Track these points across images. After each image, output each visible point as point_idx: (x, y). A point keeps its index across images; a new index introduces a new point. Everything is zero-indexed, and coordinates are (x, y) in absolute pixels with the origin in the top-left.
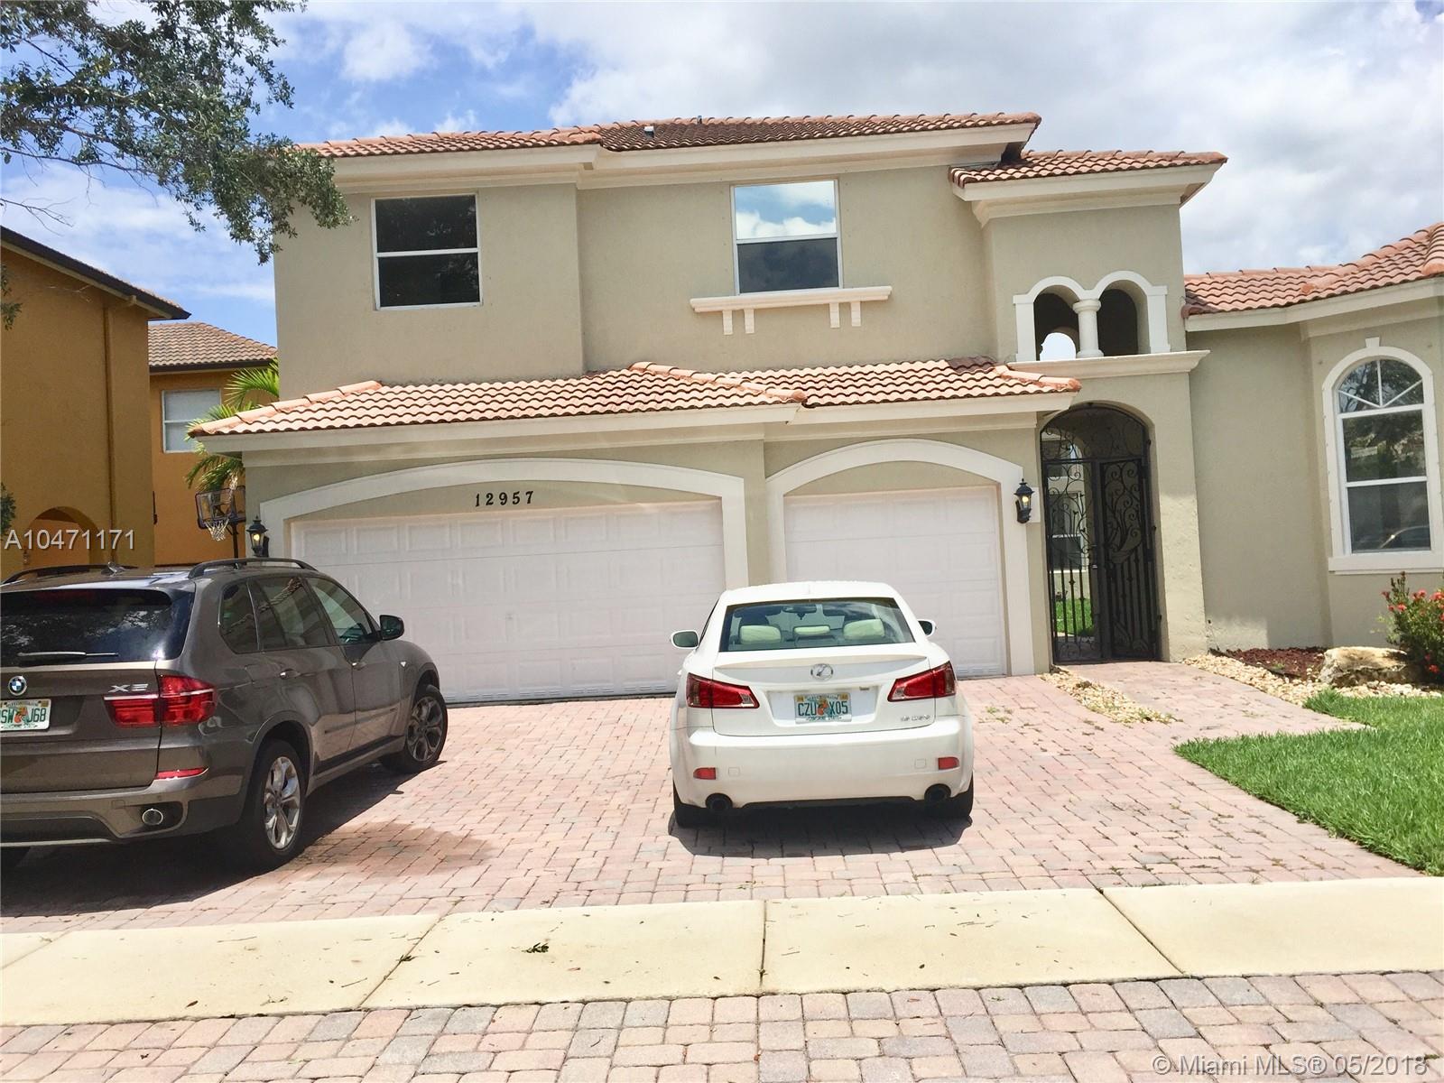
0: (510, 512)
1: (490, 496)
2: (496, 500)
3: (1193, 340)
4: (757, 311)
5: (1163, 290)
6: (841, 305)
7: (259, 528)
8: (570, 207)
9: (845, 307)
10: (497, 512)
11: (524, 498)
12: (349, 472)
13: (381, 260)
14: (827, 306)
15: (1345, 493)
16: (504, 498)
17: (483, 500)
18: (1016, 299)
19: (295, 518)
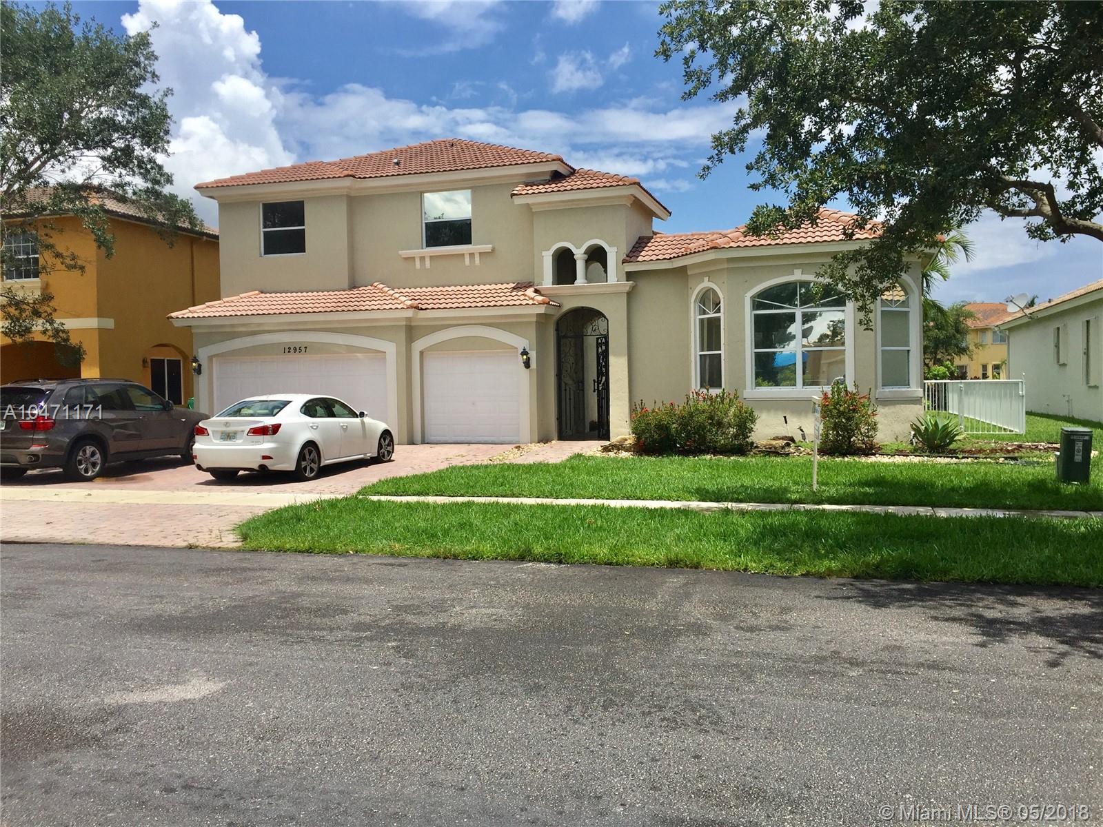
0: (297, 355)
1: (289, 348)
2: (292, 350)
4: (431, 257)
5: (615, 249)
6: (470, 254)
7: (195, 360)
8: (344, 207)
9: (472, 255)
10: (292, 356)
11: (303, 350)
12: (233, 335)
13: (265, 232)
14: (463, 255)
15: (698, 357)
16: (295, 349)
17: (287, 350)
18: (544, 253)
19: (215, 356)
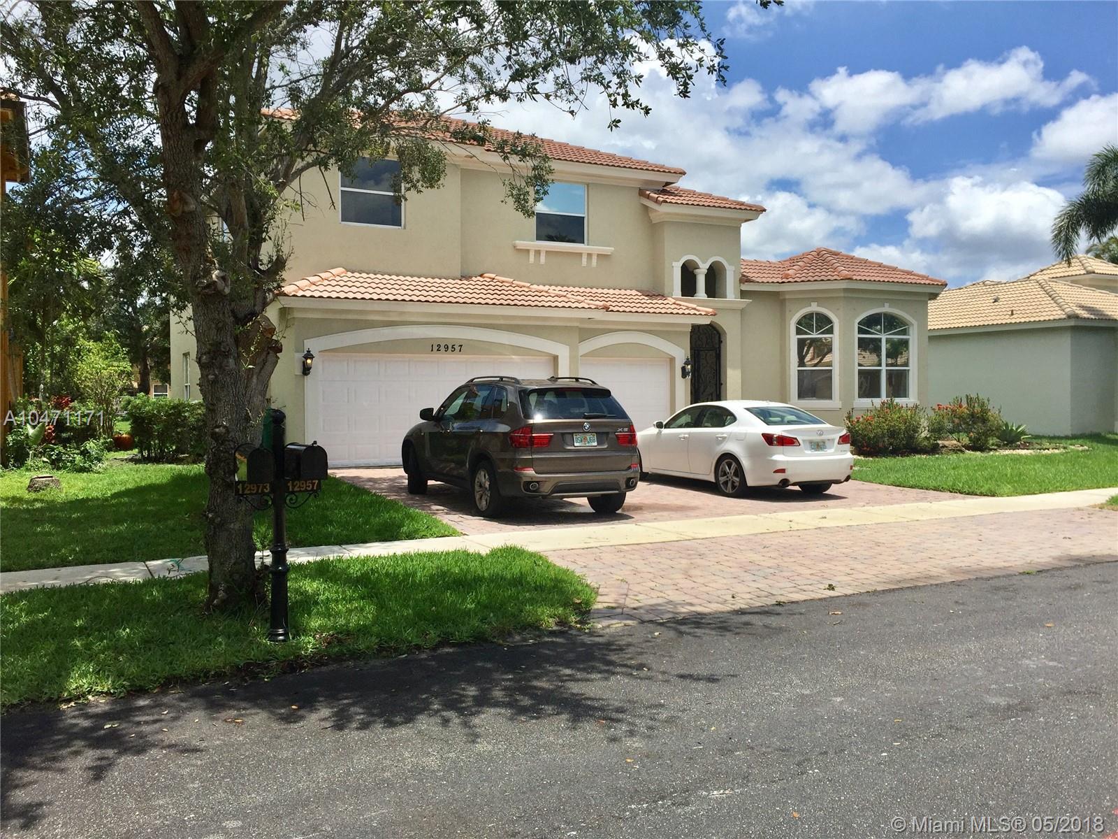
0: (450, 355)
1: (439, 346)
2: (442, 349)
3: (744, 294)
5: (733, 268)
9: (590, 255)
10: (442, 355)
11: (457, 348)
13: (344, 193)
14: (581, 254)
16: (447, 348)
17: (435, 348)
18: (674, 263)
19: (327, 350)
